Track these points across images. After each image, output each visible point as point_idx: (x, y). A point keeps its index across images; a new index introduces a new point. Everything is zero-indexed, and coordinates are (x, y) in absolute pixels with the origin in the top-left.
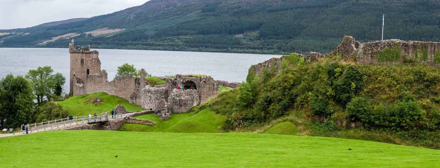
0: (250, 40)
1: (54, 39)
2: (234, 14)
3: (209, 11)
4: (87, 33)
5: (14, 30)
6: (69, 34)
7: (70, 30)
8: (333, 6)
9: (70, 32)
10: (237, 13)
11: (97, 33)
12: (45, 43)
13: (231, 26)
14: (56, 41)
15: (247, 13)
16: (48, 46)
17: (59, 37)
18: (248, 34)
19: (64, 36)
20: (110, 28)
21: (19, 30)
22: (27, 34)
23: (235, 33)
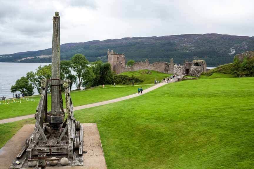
0: (104, 59)
1: (23, 59)
2: (96, 50)
3: (86, 48)
4: (38, 57)
5: (4, 55)
6: (30, 57)
7: (30, 55)
8: (134, 45)
9: (30, 56)
10: (98, 49)
11: (41, 57)
12: (19, 60)
13: (96, 54)
14: (24, 60)
15: (101, 49)
16: (21, 62)
17: (25, 58)
18: (103, 57)
19: (27, 58)
20: (47, 55)
21: (6, 55)
22: (11, 57)
23: (98, 57)
